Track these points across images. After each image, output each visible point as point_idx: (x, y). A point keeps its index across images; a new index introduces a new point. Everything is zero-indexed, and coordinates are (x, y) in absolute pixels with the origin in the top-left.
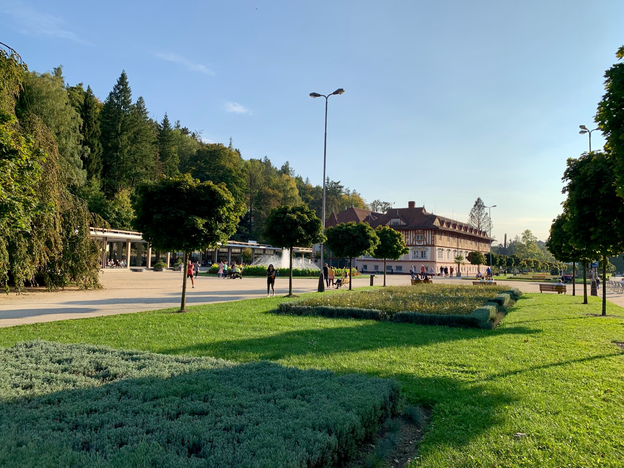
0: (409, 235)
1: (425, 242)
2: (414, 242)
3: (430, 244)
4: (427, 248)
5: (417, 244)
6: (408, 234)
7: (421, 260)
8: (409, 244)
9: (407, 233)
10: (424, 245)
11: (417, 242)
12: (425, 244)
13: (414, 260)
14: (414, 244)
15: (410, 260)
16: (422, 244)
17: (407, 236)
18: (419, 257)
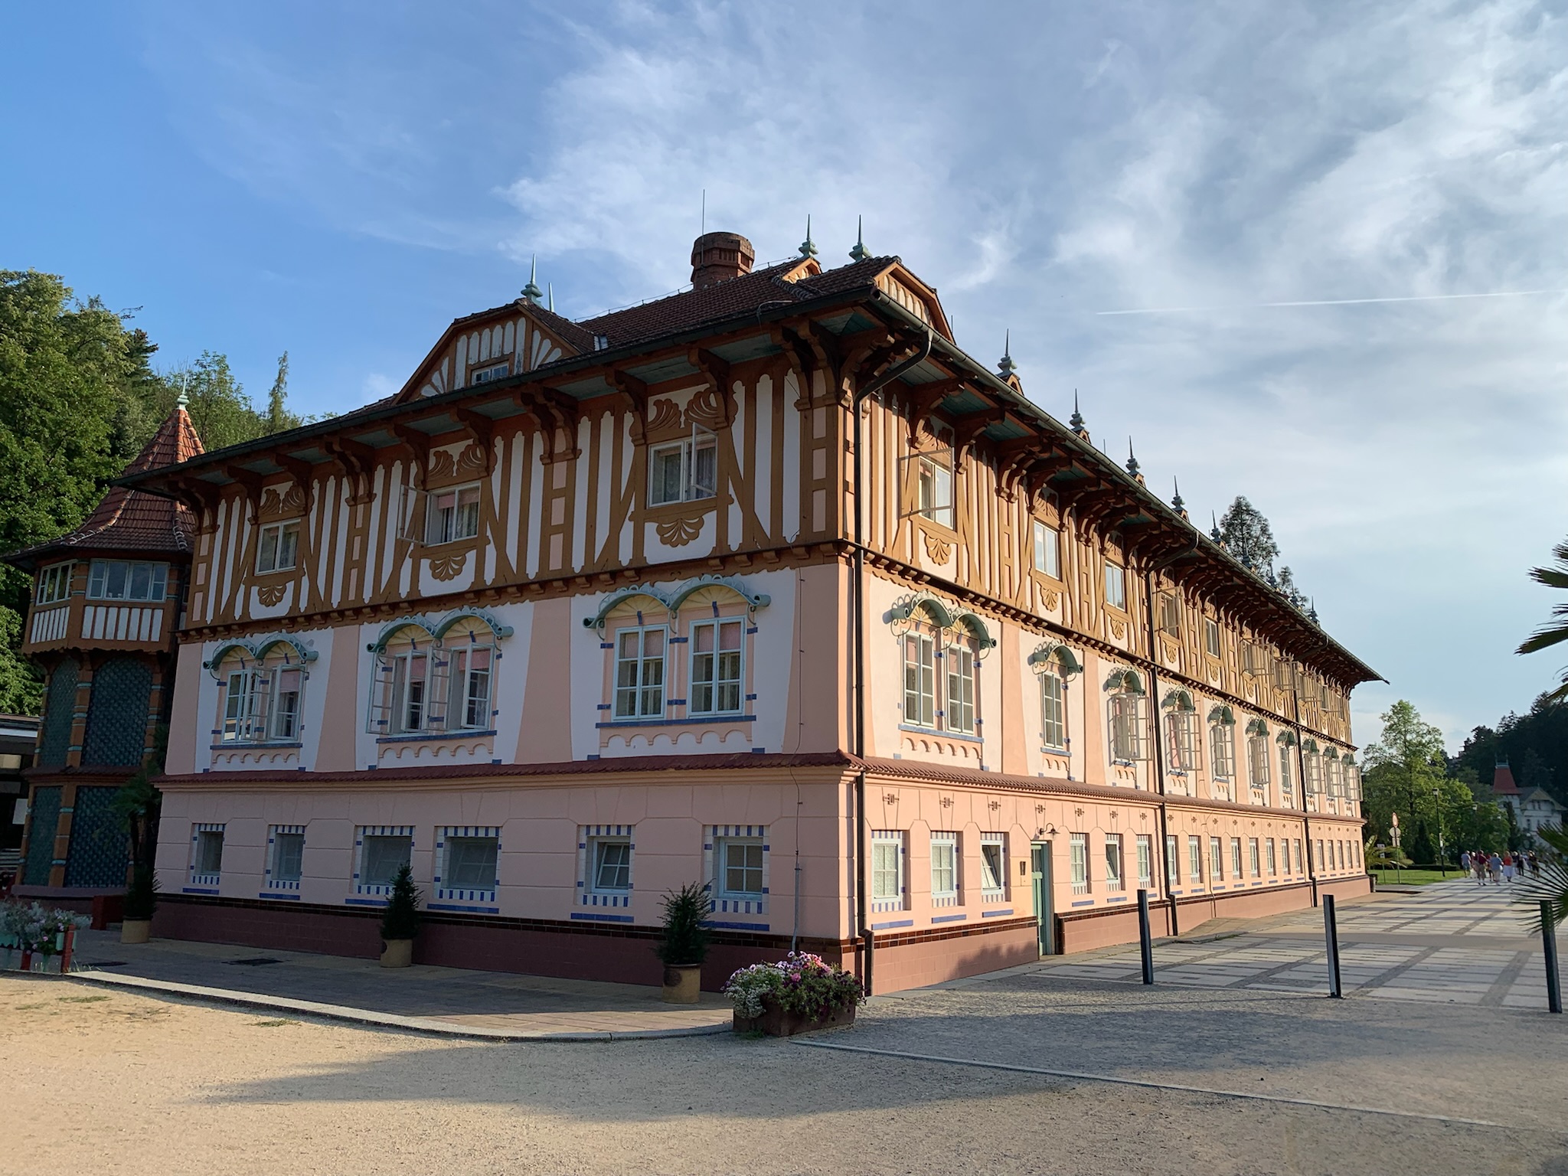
0: (583, 464)
1: (735, 512)
2: (628, 529)
3: (791, 530)
4: (761, 581)
5: (657, 552)
6: (572, 453)
7: (687, 744)
8: (577, 563)
9: (561, 445)
10: (723, 560)
11: (650, 528)
12: (736, 539)
13: (618, 748)
14: (625, 556)
15: (580, 755)
16: (703, 544)
17: (559, 482)
18: (674, 713)
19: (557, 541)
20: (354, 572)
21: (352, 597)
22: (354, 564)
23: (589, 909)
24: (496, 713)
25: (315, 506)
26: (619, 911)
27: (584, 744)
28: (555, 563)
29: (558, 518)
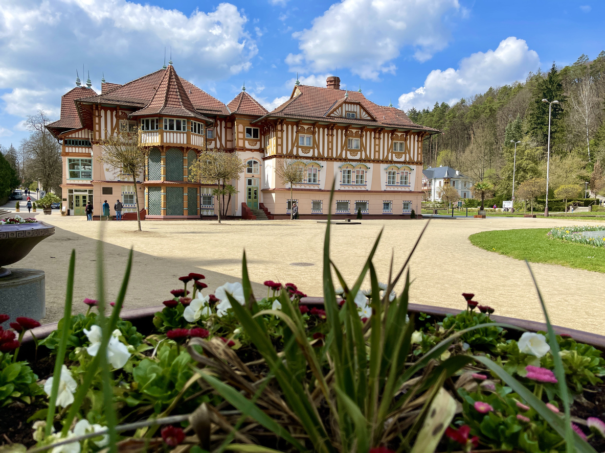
0: (382, 141)
1: (407, 155)
2: (390, 154)
3: (416, 160)
4: (412, 167)
5: (395, 159)
6: (379, 138)
7: (400, 189)
8: (381, 158)
9: (377, 136)
10: (406, 163)
11: (394, 155)
12: (407, 160)
13: (388, 189)
14: (390, 159)
16: (402, 159)
17: (377, 143)
18: (398, 184)
19: (377, 154)
20: (330, 151)
21: (330, 155)
22: (330, 149)
23: (385, 212)
24: (366, 182)
25: (317, 133)
26: (389, 212)
27: (383, 188)
28: (377, 157)
29: (377, 149)
